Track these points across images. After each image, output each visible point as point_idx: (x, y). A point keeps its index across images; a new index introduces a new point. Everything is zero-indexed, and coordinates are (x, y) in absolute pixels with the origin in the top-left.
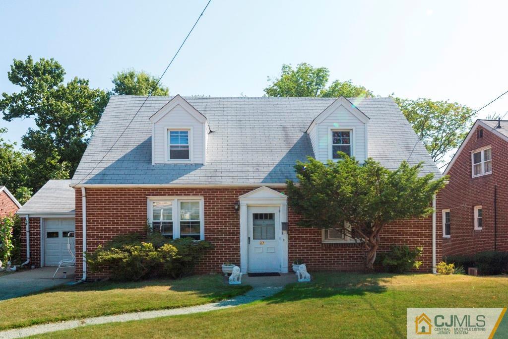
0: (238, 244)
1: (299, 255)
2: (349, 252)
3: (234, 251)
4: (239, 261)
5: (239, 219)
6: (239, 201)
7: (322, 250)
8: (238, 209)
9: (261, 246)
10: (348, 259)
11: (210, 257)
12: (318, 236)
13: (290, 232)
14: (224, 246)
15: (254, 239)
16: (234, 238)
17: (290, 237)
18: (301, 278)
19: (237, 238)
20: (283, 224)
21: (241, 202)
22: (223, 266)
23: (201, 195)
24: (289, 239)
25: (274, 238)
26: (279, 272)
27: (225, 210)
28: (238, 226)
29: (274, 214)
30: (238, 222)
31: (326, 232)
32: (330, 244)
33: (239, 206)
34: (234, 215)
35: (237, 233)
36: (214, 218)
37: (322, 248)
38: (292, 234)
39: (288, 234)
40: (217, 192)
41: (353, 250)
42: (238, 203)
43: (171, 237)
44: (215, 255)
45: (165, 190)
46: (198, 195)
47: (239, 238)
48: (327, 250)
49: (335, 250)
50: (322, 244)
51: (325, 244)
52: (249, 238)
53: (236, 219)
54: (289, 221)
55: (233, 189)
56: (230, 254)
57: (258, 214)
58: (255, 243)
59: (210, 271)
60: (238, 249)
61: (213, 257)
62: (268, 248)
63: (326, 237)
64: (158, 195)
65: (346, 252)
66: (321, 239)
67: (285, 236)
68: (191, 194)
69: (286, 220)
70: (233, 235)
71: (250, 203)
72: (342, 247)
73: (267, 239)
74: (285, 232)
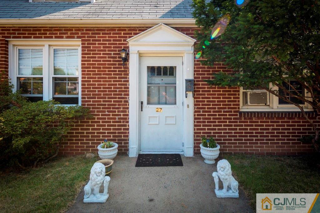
0: (126, 112)
1: (208, 129)
2: (277, 126)
3: (120, 122)
4: (128, 136)
5: (128, 75)
6: (128, 47)
7: (240, 122)
8: (126, 59)
9: (157, 114)
10: (276, 136)
11: (89, 129)
12: (235, 101)
13: (197, 95)
14: (107, 113)
15: (149, 103)
16: (121, 101)
17: (197, 101)
18: (221, 187)
19: (125, 101)
20: (188, 81)
21: (130, 49)
22: (99, 147)
23: (78, 37)
24: (195, 105)
25: (175, 104)
26: (181, 153)
27: (110, 61)
28: (126, 85)
29: (176, 67)
30: (126, 78)
31: (245, 94)
32: (251, 112)
33: (128, 54)
34: (121, 68)
35: (125, 95)
36: (95, 71)
37: (240, 118)
38: (199, 98)
39: (195, 98)
40: (99, 34)
41: (282, 122)
42: (126, 49)
43: (41, 98)
44: (96, 127)
45: (30, 30)
46: (74, 37)
47: (127, 102)
48: (247, 122)
49: (258, 122)
50: (241, 113)
51: (244, 112)
52: (142, 103)
53: (124, 74)
54: (195, 78)
55: (121, 29)
56: (115, 126)
57: (154, 67)
58: (150, 110)
59: (87, 150)
60: (126, 119)
61: (92, 129)
62: (166, 117)
63: (245, 102)
64: (20, 37)
65: (273, 126)
66: (239, 105)
67: (190, 100)
68: (65, 36)
69: (191, 77)
70: (119, 98)
71: (143, 49)
72: (268, 118)
73: (166, 104)
74: (190, 94)
